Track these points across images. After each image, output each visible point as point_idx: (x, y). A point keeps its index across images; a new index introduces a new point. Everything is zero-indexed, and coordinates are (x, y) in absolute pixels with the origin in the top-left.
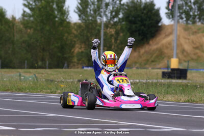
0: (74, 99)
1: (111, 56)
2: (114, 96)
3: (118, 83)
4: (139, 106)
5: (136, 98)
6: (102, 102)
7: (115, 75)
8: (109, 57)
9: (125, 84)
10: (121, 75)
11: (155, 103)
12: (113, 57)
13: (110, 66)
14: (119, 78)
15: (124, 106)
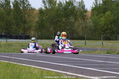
0: (49, 50)
1: (64, 34)
2: (62, 49)
3: (64, 44)
4: (71, 52)
5: (70, 49)
6: (57, 51)
7: (64, 41)
8: (63, 34)
9: (66, 44)
10: (66, 41)
11: (77, 51)
12: (65, 34)
13: (63, 37)
14: (65, 42)
15: (65, 52)
